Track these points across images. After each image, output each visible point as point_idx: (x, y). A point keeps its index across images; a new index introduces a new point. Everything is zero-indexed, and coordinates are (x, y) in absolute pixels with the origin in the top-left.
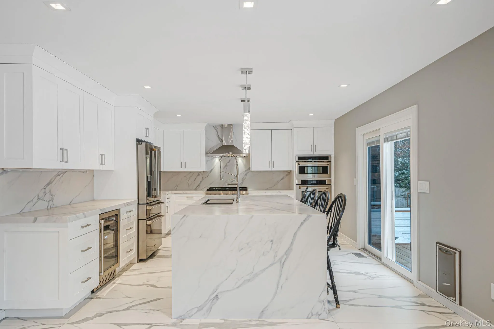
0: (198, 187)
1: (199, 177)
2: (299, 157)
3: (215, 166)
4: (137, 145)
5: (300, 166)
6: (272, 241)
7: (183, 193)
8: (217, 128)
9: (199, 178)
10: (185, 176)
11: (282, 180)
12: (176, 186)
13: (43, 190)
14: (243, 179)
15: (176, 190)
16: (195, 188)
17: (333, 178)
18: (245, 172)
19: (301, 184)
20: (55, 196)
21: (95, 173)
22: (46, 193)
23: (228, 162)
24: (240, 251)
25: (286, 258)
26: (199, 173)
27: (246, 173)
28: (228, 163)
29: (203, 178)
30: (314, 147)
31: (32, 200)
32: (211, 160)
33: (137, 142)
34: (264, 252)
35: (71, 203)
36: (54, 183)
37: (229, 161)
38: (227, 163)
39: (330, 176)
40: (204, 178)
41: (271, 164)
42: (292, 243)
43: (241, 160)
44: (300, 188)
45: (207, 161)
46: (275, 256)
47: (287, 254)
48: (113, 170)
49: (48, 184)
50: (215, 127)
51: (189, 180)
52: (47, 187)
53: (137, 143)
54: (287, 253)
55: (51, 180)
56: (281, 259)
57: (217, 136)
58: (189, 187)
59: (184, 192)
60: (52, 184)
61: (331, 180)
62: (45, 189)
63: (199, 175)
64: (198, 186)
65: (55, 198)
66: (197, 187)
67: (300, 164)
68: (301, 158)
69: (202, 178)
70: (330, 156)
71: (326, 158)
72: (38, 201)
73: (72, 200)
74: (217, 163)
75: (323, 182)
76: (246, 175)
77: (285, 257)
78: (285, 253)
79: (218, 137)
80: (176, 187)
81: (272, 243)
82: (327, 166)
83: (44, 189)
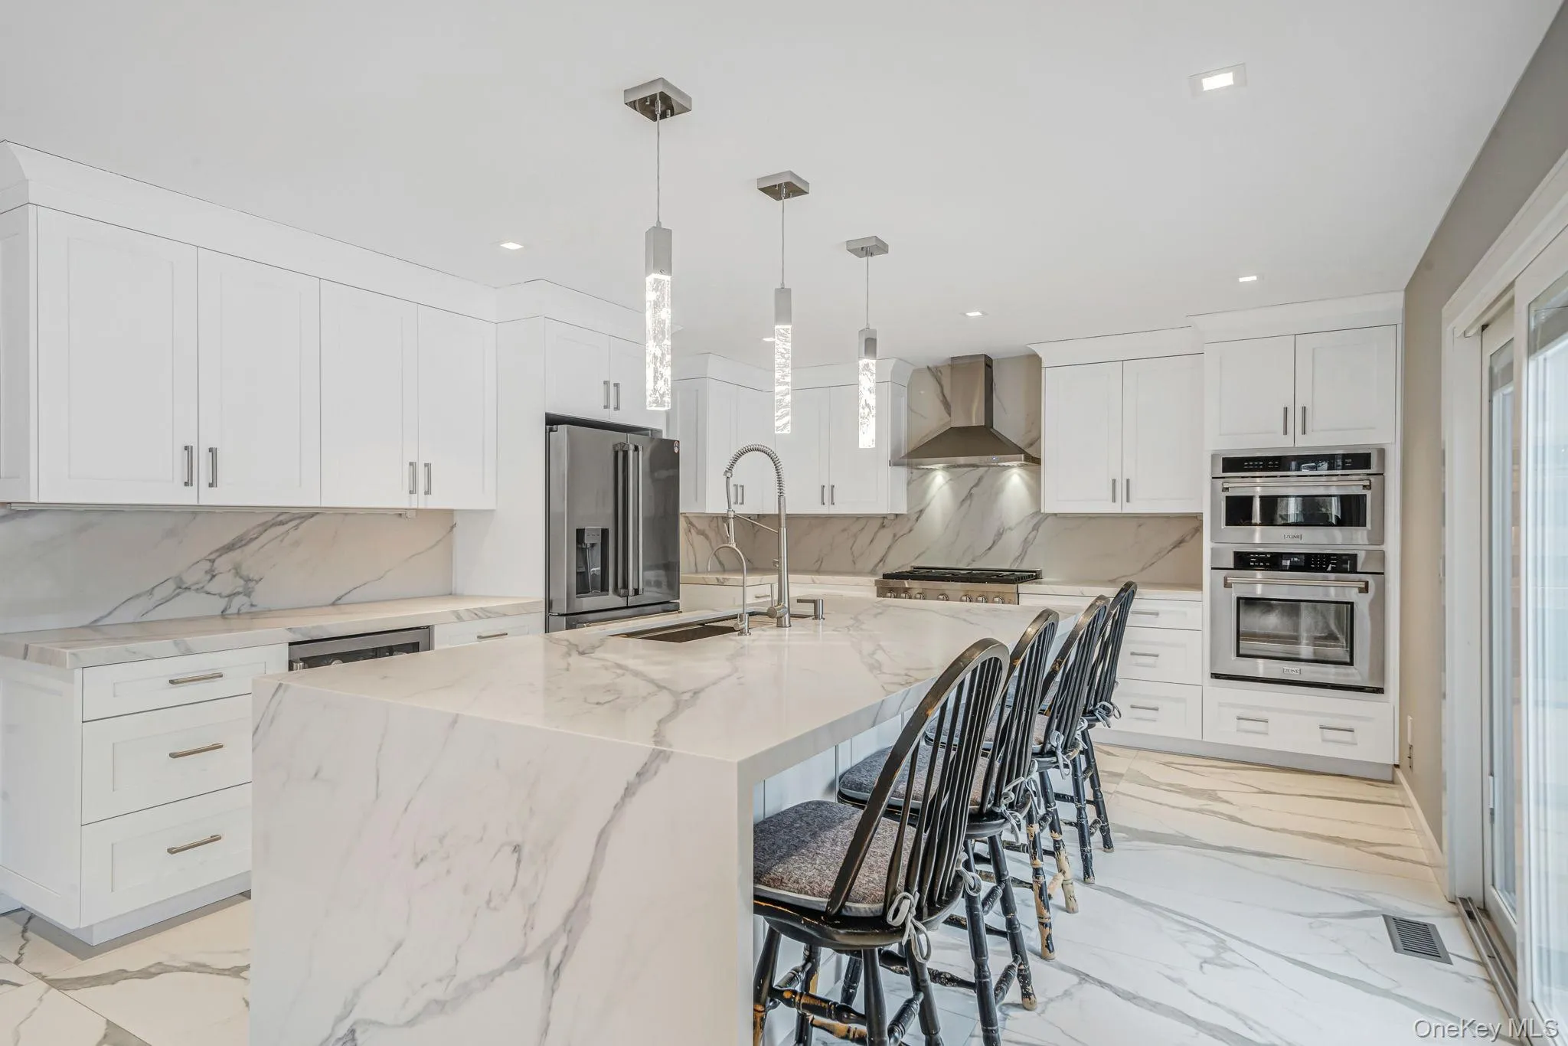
0: (881, 564)
1: (883, 532)
2: (1225, 460)
3: (934, 496)
4: (546, 433)
5: (1230, 493)
6: (517, 849)
7: (813, 581)
8: (939, 374)
9: (885, 537)
10: (844, 530)
11: (1174, 548)
12: (817, 562)
13: (207, 565)
14: (1026, 543)
15: (818, 572)
16: (871, 566)
17: (1392, 546)
18: (1032, 518)
19: (1232, 567)
20: (260, 583)
21: (457, 519)
22: (216, 572)
23: (976, 485)
24: (417, 865)
25: (566, 948)
26: (883, 520)
27: (1035, 521)
28: (974, 488)
29: (896, 538)
30: (1295, 416)
31: (151, 592)
32: (921, 476)
33: (546, 424)
34: (490, 894)
35: (340, 602)
36: (254, 545)
37: (980, 479)
38: (972, 488)
39: (1379, 537)
40: (898, 536)
41: (1122, 488)
42: (590, 880)
43: (1020, 475)
44: (1227, 585)
45: (909, 483)
46: (529, 926)
47: (570, 931)
48: (492, 511)
49: (230, 548)
50: (935, 372)
51: (855, 542)
52: (220, 556)
53: (548, 426)
54: (574, 920)
55: (240, 539)
56: (549, 942)
57: (941, 398)
58: (855, 563)
59: (815, 579)
60: (246, 549)
61: (1383, 553)
62: (213, 561)
63: (883, 526)
64: (881, 561)
65: (259, 588)
66: (876, 565)
67: (1227, 489)
68: (1233, 464)
69: (892, 536)
70: (1382, 452)
71: (1359, 460)
72: (178, 594)
73: (346, 594)
74: (941, 487)
75: (1341, 563)
76: (1036, 528)
77: (563, 942)
78: (565, 923)
79: (942, 401)
80: (819, 562)
81: (519, 861)
82: (1365, 495)
83: (210, 560)
